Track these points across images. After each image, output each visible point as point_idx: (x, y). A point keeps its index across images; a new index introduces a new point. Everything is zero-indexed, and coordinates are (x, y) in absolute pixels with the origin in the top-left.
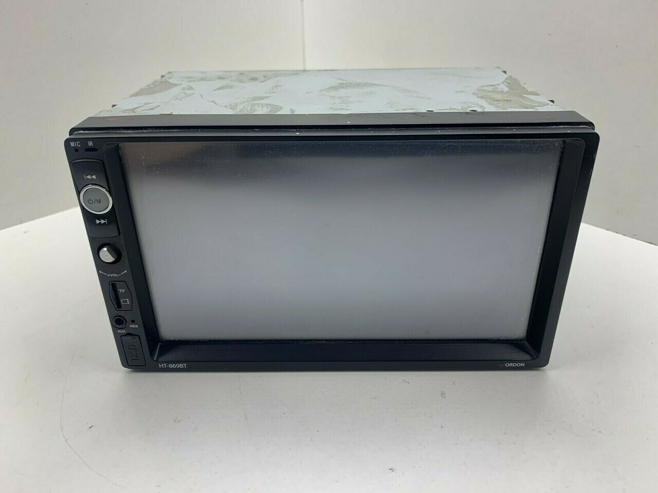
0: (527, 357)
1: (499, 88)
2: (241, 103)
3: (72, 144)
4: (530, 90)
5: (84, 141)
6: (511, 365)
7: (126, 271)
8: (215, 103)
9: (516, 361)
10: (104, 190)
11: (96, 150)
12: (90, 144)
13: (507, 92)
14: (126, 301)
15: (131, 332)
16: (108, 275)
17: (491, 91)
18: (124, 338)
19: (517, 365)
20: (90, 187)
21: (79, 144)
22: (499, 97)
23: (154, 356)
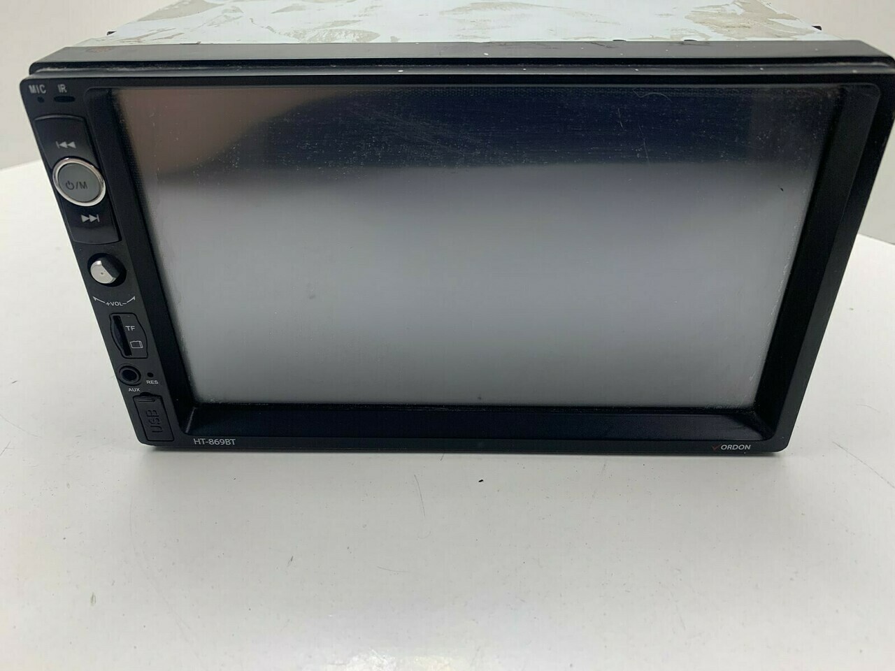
0: (755, 436)
1: (729, 10)
2: (314, 30)
3: (33, 89)
4: (779, 12)
5: (51, 84)
6: (730, 447)
7: (134, 298)
8: (272, 30)
9: (739, 442)
10: (91, 168)
11: (72, 99)
12: (62, 88)
13: (742, 15)
14: (137, 345)
15: (148, 391)
16: (108, 304)
17: (715, 14)
18: (137, 400)
19: (738, 447)
20: (67, 161)
21: (43, 89)
22: (730, 22)
23: (186, 426)
